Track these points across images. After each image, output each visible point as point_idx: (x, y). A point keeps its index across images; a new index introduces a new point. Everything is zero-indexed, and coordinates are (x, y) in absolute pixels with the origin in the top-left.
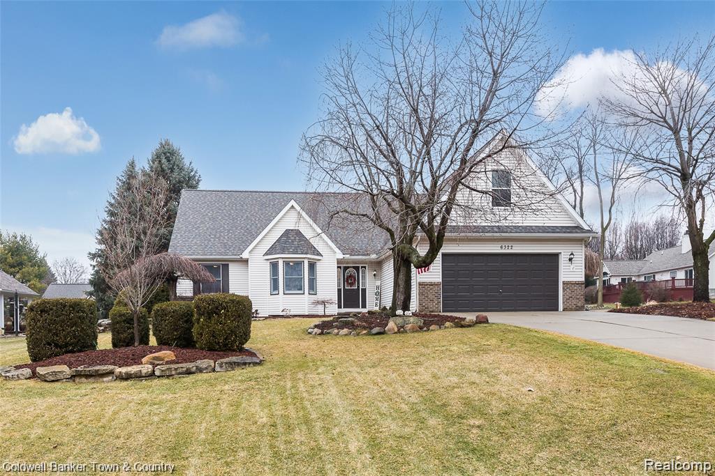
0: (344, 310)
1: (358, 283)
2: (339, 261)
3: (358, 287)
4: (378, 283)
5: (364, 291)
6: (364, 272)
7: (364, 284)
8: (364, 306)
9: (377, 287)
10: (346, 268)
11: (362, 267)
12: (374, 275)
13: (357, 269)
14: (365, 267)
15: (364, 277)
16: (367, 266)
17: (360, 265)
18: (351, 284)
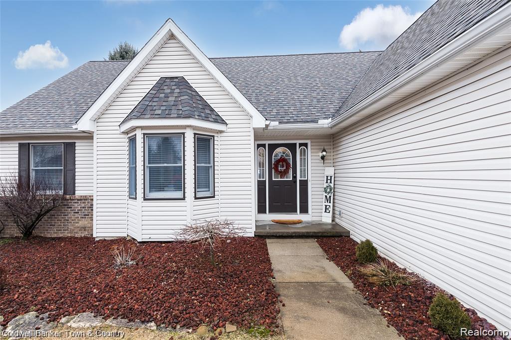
0: (269, 217)
1: (295, 172)
2: (258, 135)
3: (295, 177)
4: (330, 171)
5: (304, 184)
6: (303, 153)
7: (304, 172)
8: (304, 210)
9: (328, 179)
10: (272, 147)
11: (301, 145)
12: (323, 158)
13: (292, 147)
14: (306, 145)
15: (304, 162)
16: (308, 142)
17: (298, 142)
18: (284, 173)
